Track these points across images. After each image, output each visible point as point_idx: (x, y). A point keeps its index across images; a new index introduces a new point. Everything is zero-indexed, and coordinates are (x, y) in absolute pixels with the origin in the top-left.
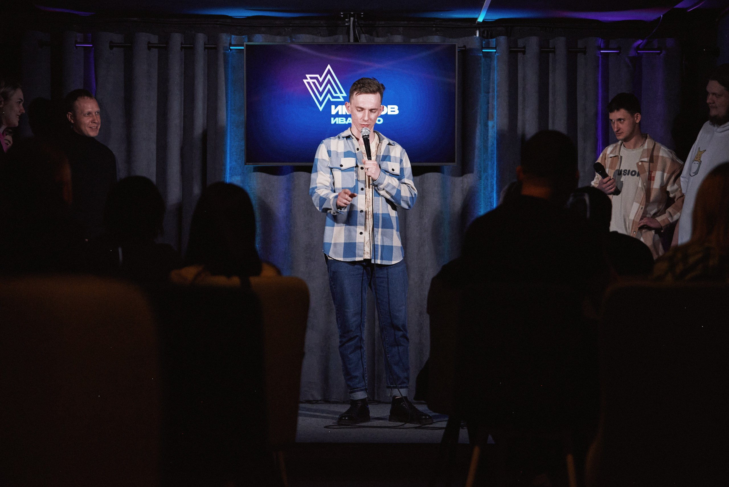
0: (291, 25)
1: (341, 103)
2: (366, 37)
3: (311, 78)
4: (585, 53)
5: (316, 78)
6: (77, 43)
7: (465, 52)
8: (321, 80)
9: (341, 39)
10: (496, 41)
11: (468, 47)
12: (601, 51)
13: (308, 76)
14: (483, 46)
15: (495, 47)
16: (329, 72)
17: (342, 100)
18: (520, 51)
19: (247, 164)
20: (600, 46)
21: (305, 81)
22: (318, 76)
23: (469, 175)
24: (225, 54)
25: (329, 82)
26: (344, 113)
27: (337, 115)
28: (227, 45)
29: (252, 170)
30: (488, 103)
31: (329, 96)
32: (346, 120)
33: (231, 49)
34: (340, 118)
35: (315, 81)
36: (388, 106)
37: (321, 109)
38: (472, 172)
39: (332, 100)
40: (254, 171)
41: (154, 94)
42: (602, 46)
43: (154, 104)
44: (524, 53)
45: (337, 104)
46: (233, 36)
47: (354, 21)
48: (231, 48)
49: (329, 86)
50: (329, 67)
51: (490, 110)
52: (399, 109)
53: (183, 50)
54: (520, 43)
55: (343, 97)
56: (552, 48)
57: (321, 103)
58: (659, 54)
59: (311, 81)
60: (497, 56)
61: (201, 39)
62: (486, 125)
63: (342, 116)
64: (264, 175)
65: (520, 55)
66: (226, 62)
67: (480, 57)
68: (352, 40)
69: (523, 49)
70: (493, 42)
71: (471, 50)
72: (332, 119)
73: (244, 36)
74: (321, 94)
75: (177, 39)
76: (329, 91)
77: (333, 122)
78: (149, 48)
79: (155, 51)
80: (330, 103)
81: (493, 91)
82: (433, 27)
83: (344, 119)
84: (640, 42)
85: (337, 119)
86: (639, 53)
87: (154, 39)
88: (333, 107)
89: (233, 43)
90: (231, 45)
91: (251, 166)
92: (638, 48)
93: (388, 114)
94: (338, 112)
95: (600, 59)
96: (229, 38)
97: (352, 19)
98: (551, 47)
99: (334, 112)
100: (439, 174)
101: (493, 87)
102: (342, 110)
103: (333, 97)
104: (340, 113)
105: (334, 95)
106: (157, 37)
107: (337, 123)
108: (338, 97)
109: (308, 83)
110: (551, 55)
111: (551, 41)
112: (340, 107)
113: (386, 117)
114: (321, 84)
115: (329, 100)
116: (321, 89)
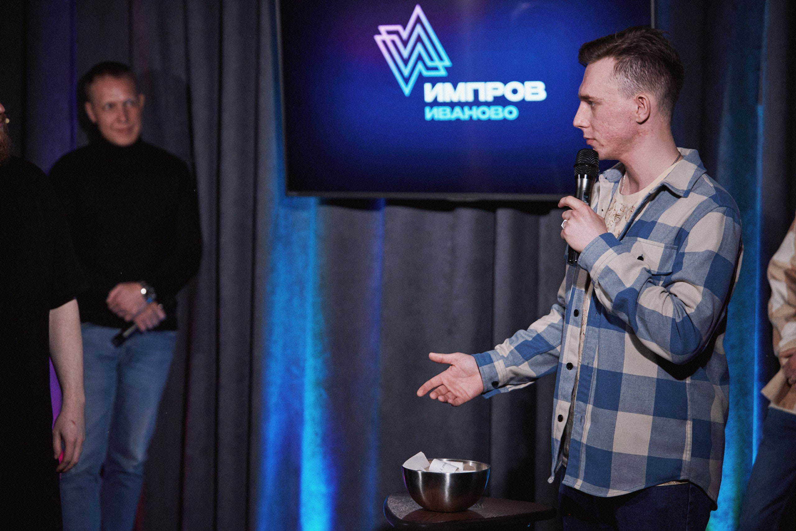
1: (442, 80)
3: (389, 33)
5: (397, 33)
13: (383, 29)
16: (418, 21)
17: (443, 73)
21: (378, 39)
22: (398, 28)
25: (419, 39)
26: (448, 100)
31: (420, 66)
34: (441, 109)
35: (395, 38)
36: (527, 83)
37: (407, 90)
39: (426, 73)
45: (434, 81)
50: (418, 11)
52: (547, 89)
55: (445, 68)
57: (407, 80)
59: (388, 38)
63: (444, 104)
74: (406, 62)
76: (420, 58)
80: (422, 80)
83: (448, 109)
88: (427, 86)
99: (429, 97)
103: (428, 68)
104: (440, 100)
105: (430, 63)
108: (436, 69)
109: (384, 42)
113: (522, 105)
114: (405, 43)
115: (420, 74)
116: (405, 54)
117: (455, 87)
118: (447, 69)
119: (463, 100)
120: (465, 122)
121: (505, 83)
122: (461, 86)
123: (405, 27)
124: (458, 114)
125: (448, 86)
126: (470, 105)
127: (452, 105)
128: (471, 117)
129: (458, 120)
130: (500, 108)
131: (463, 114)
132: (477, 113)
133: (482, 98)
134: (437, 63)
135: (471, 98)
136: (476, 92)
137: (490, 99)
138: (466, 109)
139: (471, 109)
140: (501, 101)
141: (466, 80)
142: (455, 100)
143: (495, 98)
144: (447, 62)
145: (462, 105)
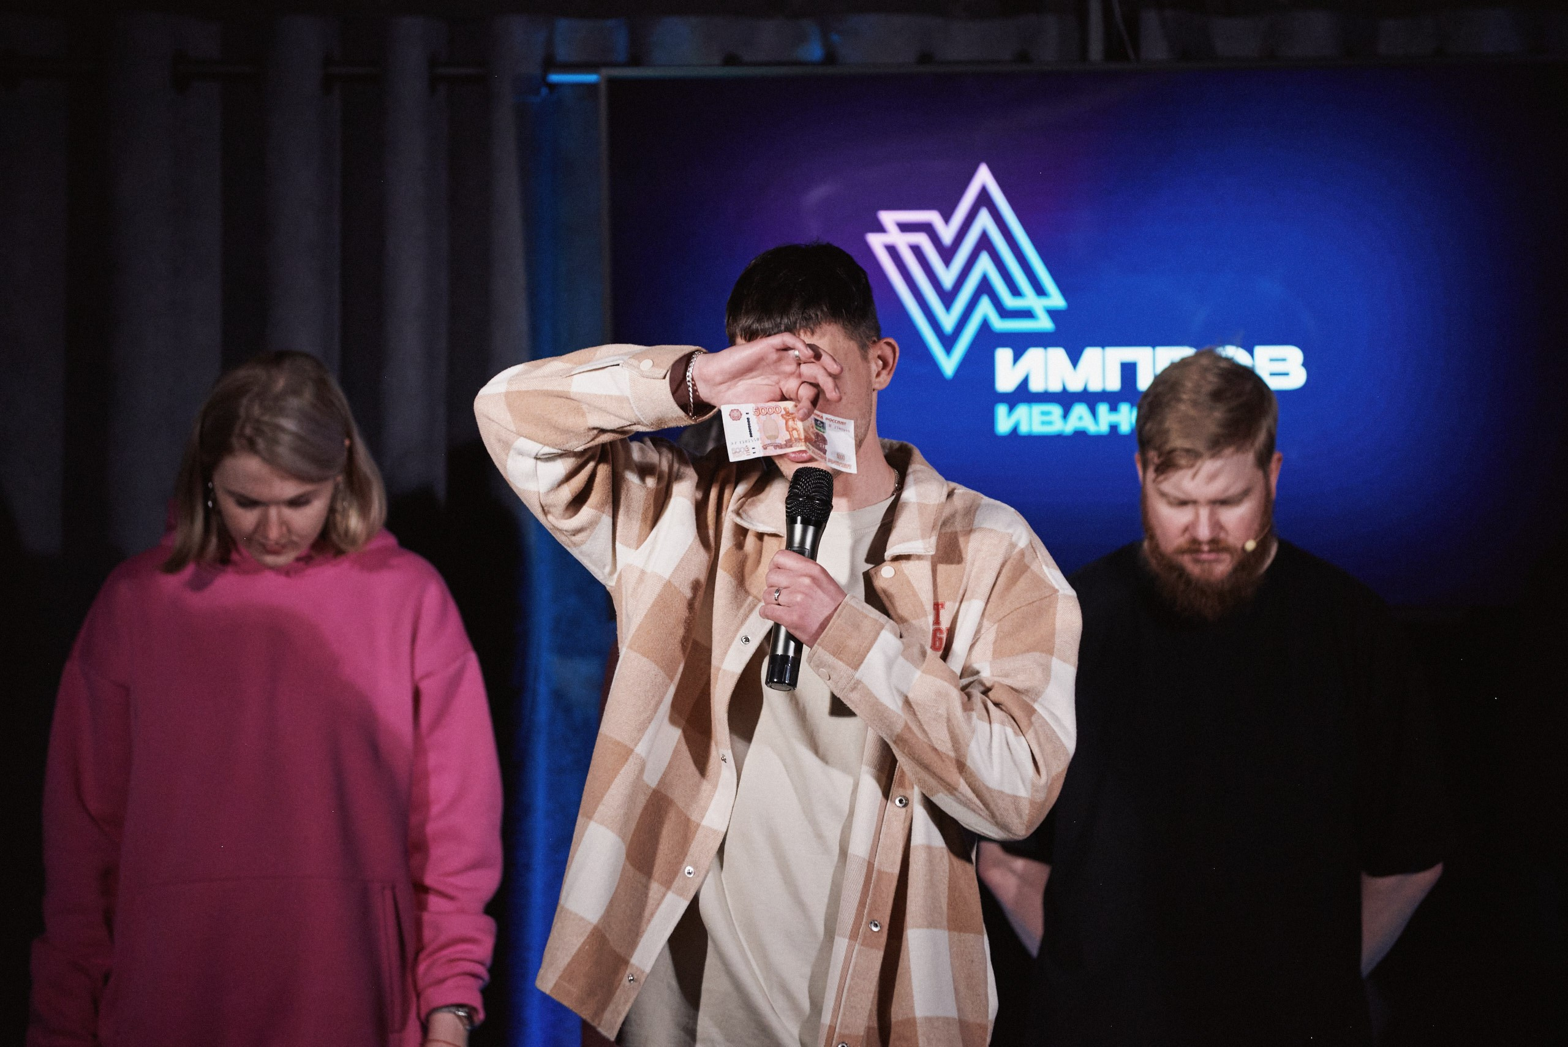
1: (1041, 340)
2: (1164, 30)
3: (905, 227)
5: (927, 228)
8: (948, 235)
9: (1046, 41)
13: (889, 218)
16: (984, 199)
17: (1044, 324)
21: (876, 241)
22: (932, 217)
24: (521, 111)
25: (984, 243)
26: (1055, 387)
27: (1023, 395)
28: (533, 69)
31: (985, 307)
32: (1065, 415)
33: (553, 87)
34: (1037, 408)
35: (922, 239)
36: (1257, 351)
37: (949, 364)
39: (1001, 325)
45: (1020, 344)
46: (563, 25)
48: (555, 78)
49: (985, 263)
50: (984, 176)
52: (1305, 364)
57: (948, 342)
59: (903, 242)
61: (414, 40)
63: (1045, 397)
66: (529, 149)
68: (1096, 50)
72: (1001, 410)
73: (611, 23)
74: (948, 298)
76: (985, 287)
77: (1004, 421)
78: (181, 82)
79: (209, 94)
80: (988, 341)
83: (1056, 410)
85: (1022, 410)
88: (1003, 356)
89: (562, 53)
90: (551, 64)
94: (1025, 382)
96: (541, 37)
99: (1006, 379)
102: (1047, 368)
103: (1005, 313)
104: (1035, 386)
105: (1010, 302)
107: (1024, 430)
108: (1028, 314)
109: (892, 250)
112: (1034, 355)
114: (947, 254)
115: (985, 325)
116: (947, 278)
117: (1075, 359)
118: (1053, 314)
119: (1095, 387)
120: (1098, 438)
122: (1091, 354)
123: (947, 218)
124: (1080, 419)
127: (1066, 400)
128: (1114, 428)
131: (1095, 422)
132: (1129, 419)
134: (1030, 300)
135: (1114, 384)
136: (1129, 371)
138: (1103, 409)
139: (1114, 408)
141: (1103, 343)
142: (1075, 386)
144: (1057, 300)
145: (1090, 399)
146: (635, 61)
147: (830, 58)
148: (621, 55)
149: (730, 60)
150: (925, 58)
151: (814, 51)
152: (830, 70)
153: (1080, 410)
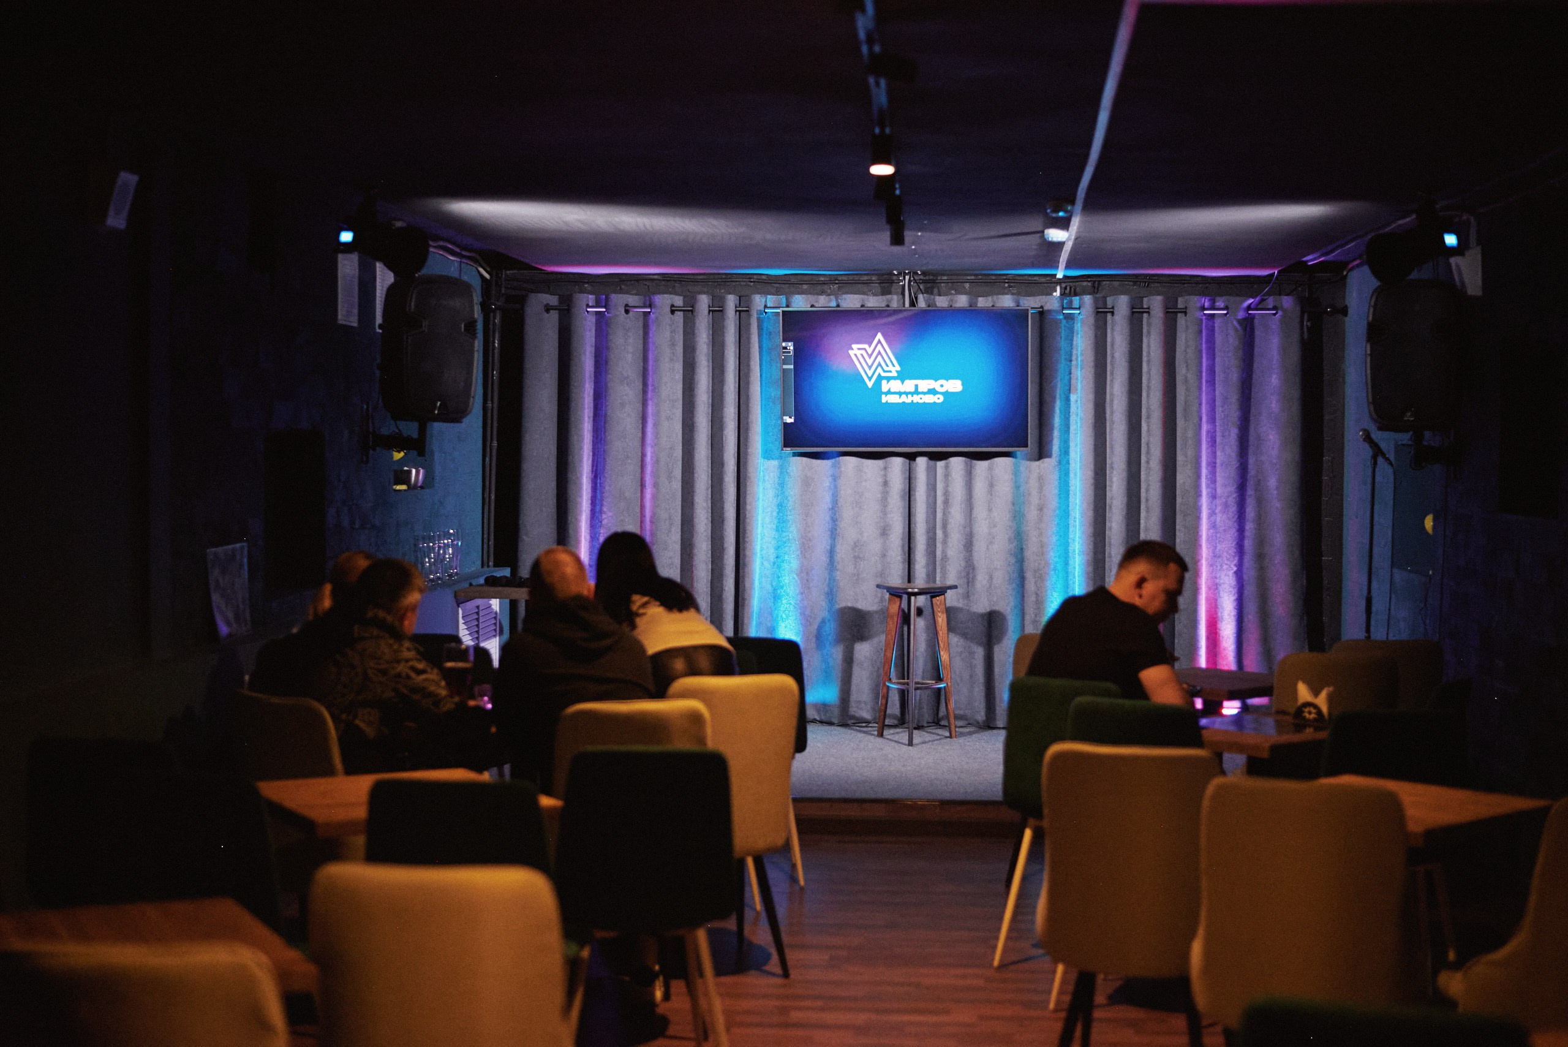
0: (837, 282)
2: (924, 298)
3: (859, 349)
4: (1185, 313)
5: (864, 349)
6: (588, 306)
7: (1042, 313)
8: (870, 351)
9: (895, 301)
10: (1080, 300)
11: (1046, 308)
12: (1205, 312)
13: (854, 346)
14: (1065, 307)
15: (1078, 307)
16: (879, 342)
17: (895, 374)
18: (1109, 312)
19: (784, 449)
20: (1204, 306)
21: (851, 352)
22: (866, 346)
23: (1046, 460)
24: (759, 319)
25: (879, 353)
26: (897, 391)
27: (889, 392)
28: (762, 308)
29: (791, 455)
30: (1070, 373)
31: (879, 370)
32: (900, 398)
33: (767, 313)
34: (893, 396)
35: (863, 352)
36: (950, 381)
37: (870, 384)
38: (1049, 456)
39: (883, 374)
40: (793, 456)
41: (679, 366)
42: (1207, 305)
43: (679, 376)
44: (1113, 313)
45: (889, 379)
46: (769, 297)
47: (910, 281)
48: (767, 311)
49: (879, 359)
50: (879, 336)
51: (1073, 382)
52: (963, 384)
53: (711, 313)
54: (1110, 301)
55: (897, 371)
56: (1147, 308)
57: (870, 379)
58: (1275, 314)
59: (859, 353)
60: (1082, 319)
61: (731, 301)
62: (1068, 399)
63: (895, 393)
64: (805, 459)
65: (1109, 316)
66: (760, 328)
67: (1061, 320)
68: (907, 304)
69: (1111, 310)
70: (1076, 301)
71: (1049, 311)
72: (883, 396)
73: (781, 297)
74: (870, 367)
75: (704, 302)
76: (880, 364)
77: (884, 401)
78: (673, 312)
79: (680, 314)
80: (880, 378)
81: (1077, 359)
82: (1006, 283)
83: (898, 396)
84: (1251, 301)
85: (889, 396)
86: (1250, 314)
87: (678, 301)
88: (884, 382)
89: (769, 305)
90: (766, 307)
91: (788, 450)
92: (1249, 308)
93: (949, 391)
94: (890, 389)
95: (1204, 322)
96: (764, 300)
97: (907, 277)
98: (1145, 306)
99: (885, 386)
100: (1010, 459)
101: (1077, 355)
102: (895, 386)
103: (884, 371)
104: (892, 390)
105: (886, 368)
106: (681, 298)
107: (889, 402)
108: (890, 372)
109: (855, 354)
110: (1145, 315)
111: (1145, 300)
112: (892, 382)
113: (946, 394)
114: (870, 356)
115: (879, 374)
116: (870, 362)
117: (903, 383)
119: (907, 391)
120: (908, 404)
121: (936, 381)
122: (907, 382)
124: (904, 399)
125: (899, 382)
126: (912, 394)
127: (900, 394)
129: (904, 402)
130: (932, 396)
131: (908, 400)
132: (916, 399)
133: (920, 390)
134: (891, 368)
135: (913, 390)
136: (916, 386)
137: (926, 390)
138: (909, 396)
139: (913, 396)
140: (932, 392)
141: (911, 378)
142: (902, 391)
143: (929, 390)
144: (898, 368)
145: (907, 394)
146: (788, 306)
147: (838, 306)
148: (785, 306)
149: (812, 306)
150: (862, 306)
151: (834, 304)
152: (838, 309)
153: (904, 396)
